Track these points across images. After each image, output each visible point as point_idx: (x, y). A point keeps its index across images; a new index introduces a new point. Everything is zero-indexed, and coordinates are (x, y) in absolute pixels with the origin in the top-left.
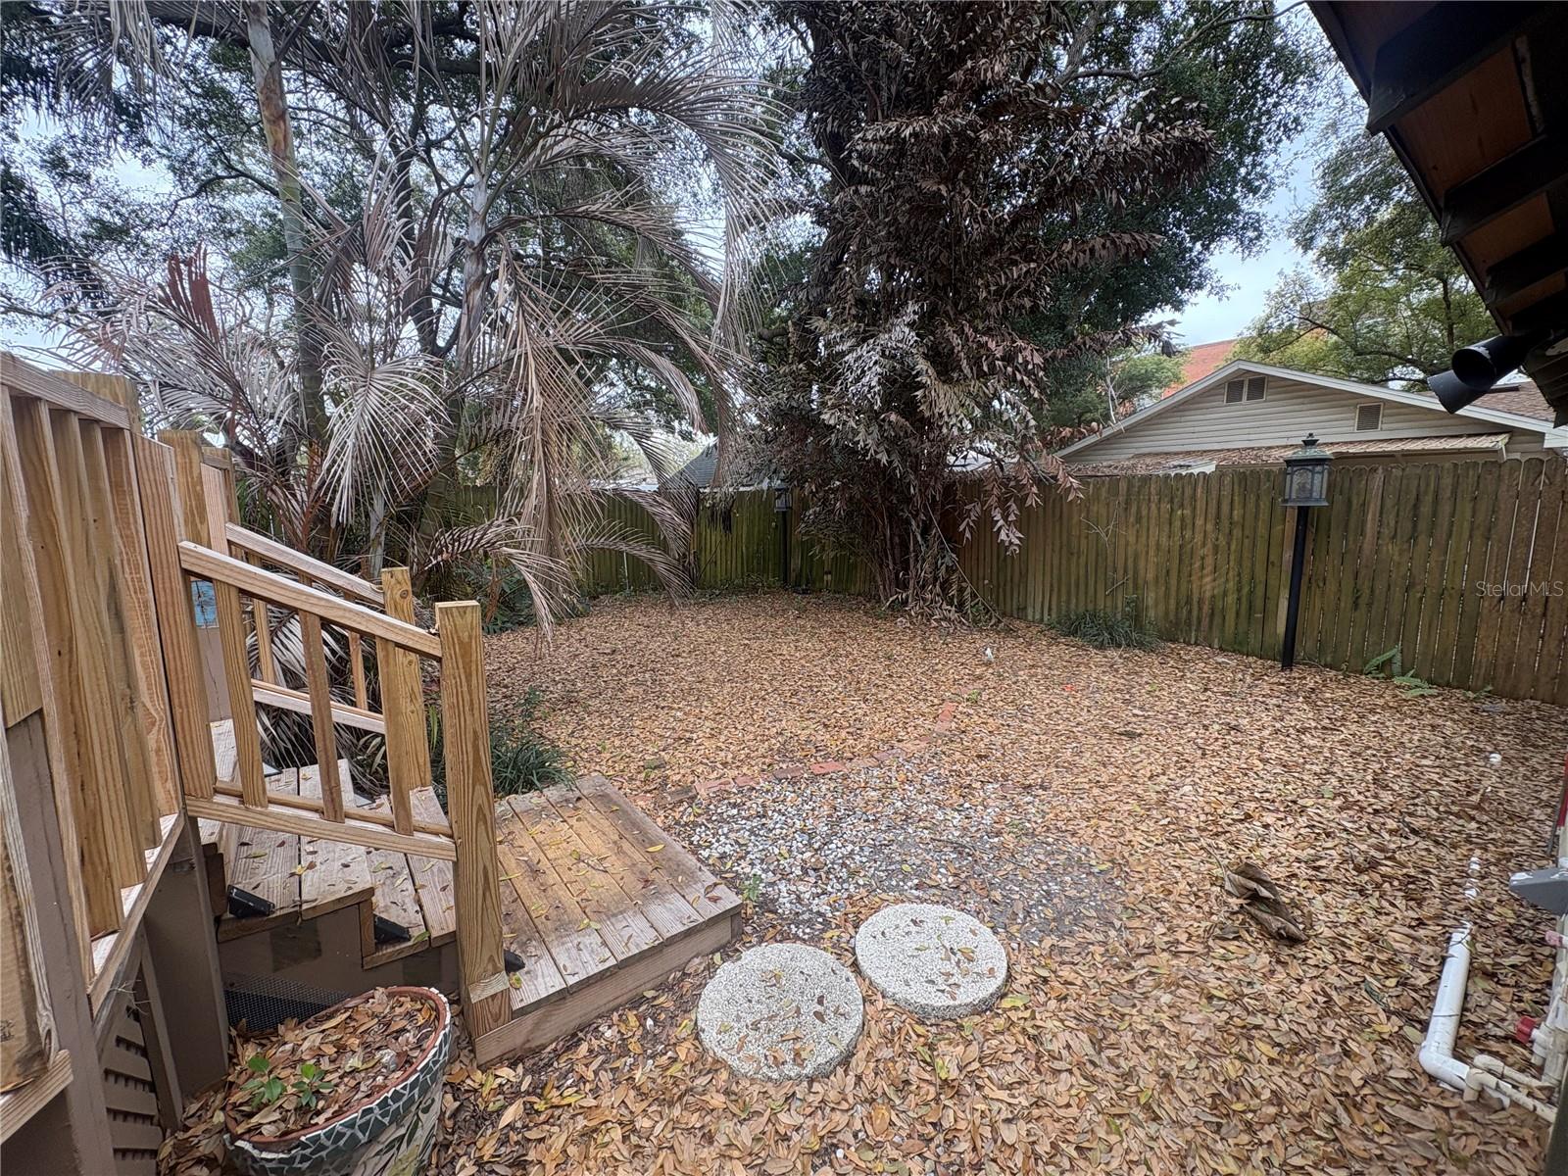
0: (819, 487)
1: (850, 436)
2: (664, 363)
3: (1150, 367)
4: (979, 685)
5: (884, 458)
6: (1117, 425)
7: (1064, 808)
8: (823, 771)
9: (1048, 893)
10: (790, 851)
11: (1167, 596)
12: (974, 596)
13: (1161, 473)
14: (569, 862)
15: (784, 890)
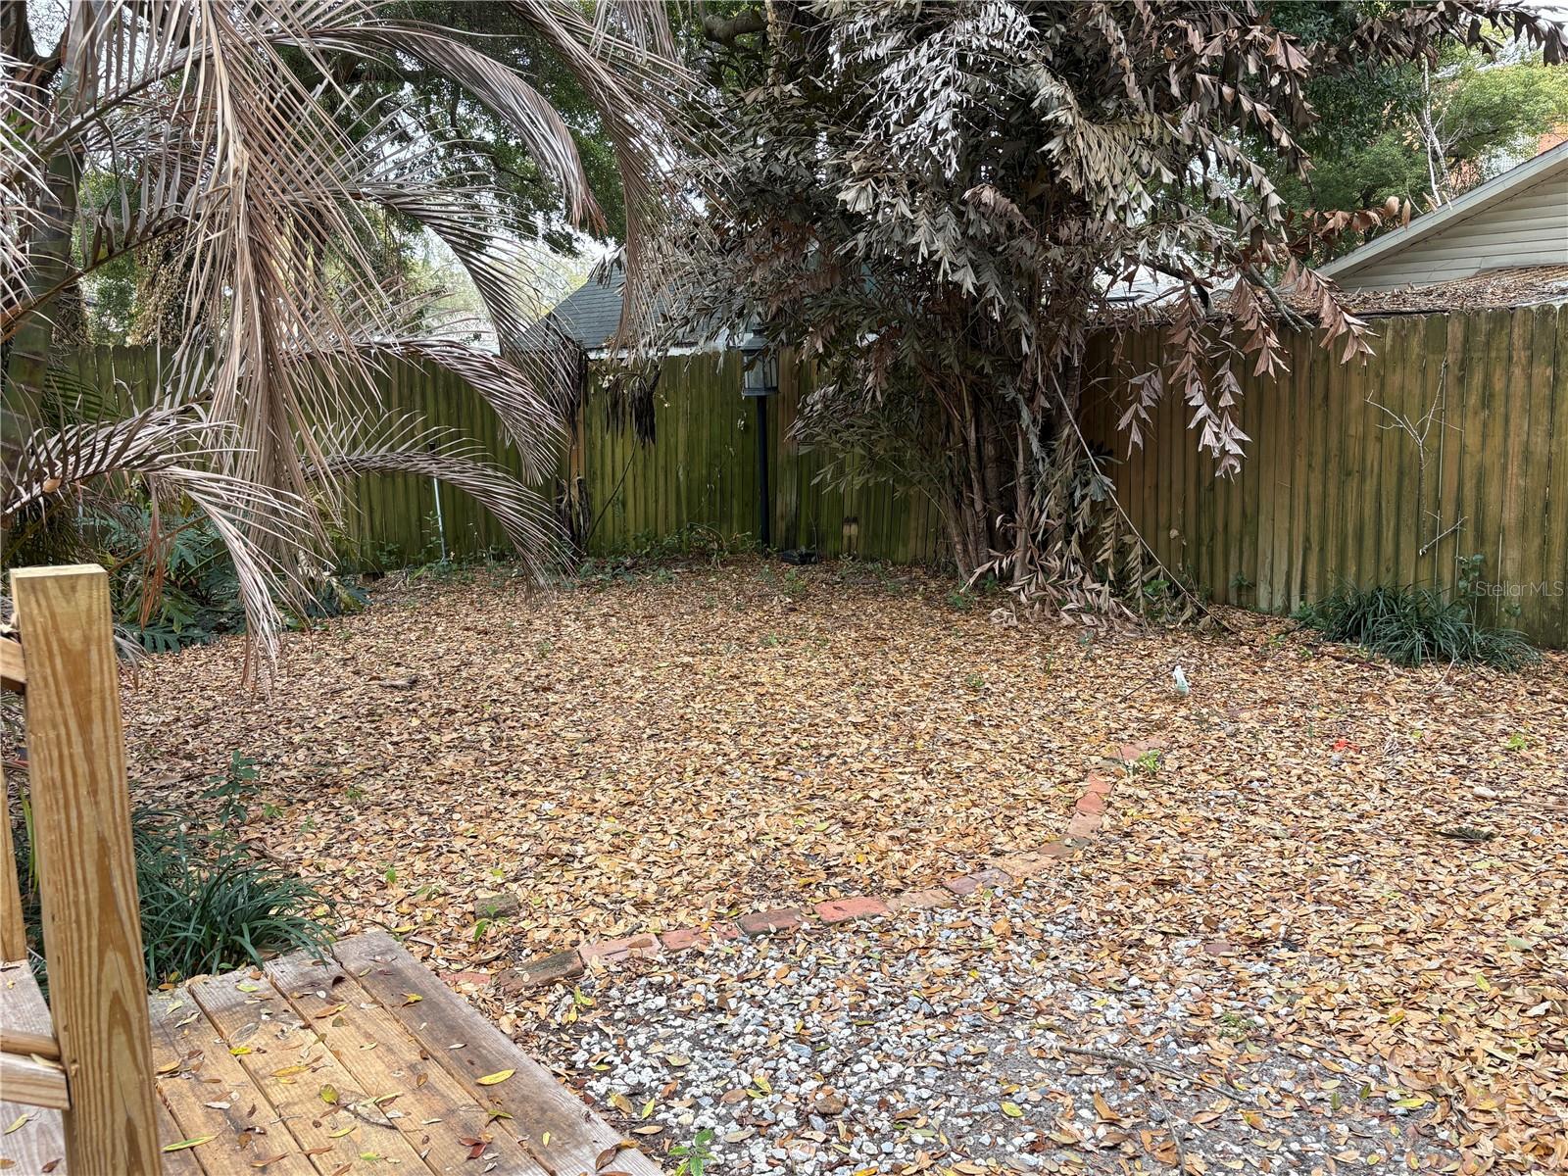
0: (831, 344)
1: (898, 235)
2: (501, 77)
3: (1514, 91)
4: (1158, 740)
5: (968, 281)
6: (1443, 208)
7: (1333, 985)
8: (840, 916)
9: (1301, 1157)
10: (773, 1079)
11: (1544, 556)
12: (1148, 561)
13: (1534, 304)
14: (315, 1109)
15: (761, 1157)
